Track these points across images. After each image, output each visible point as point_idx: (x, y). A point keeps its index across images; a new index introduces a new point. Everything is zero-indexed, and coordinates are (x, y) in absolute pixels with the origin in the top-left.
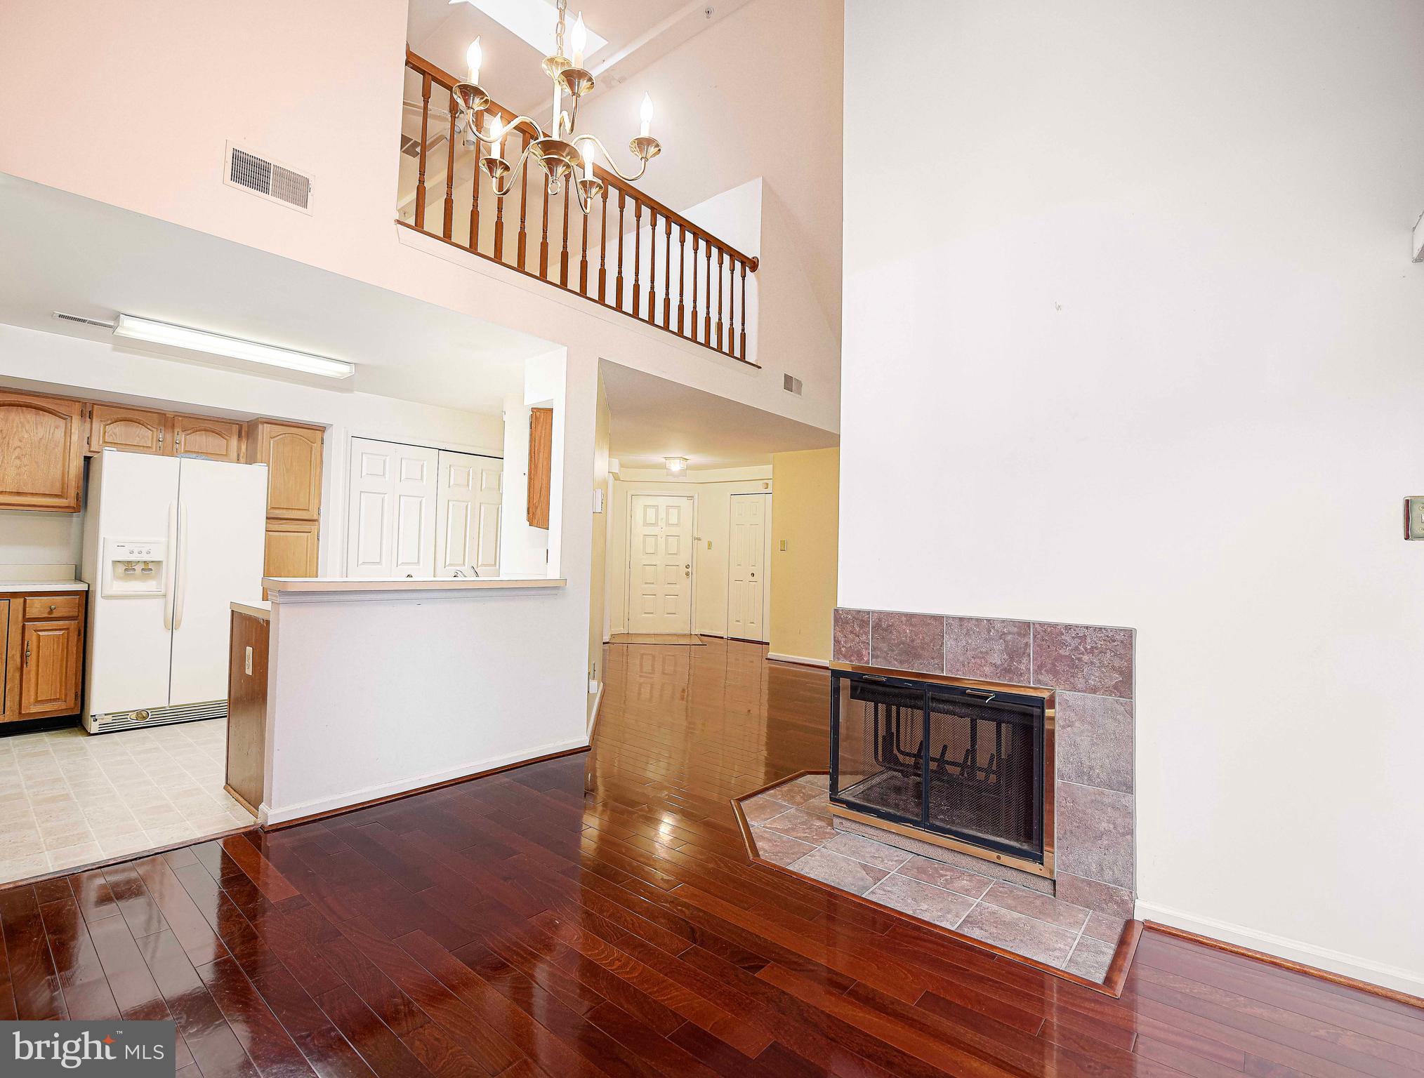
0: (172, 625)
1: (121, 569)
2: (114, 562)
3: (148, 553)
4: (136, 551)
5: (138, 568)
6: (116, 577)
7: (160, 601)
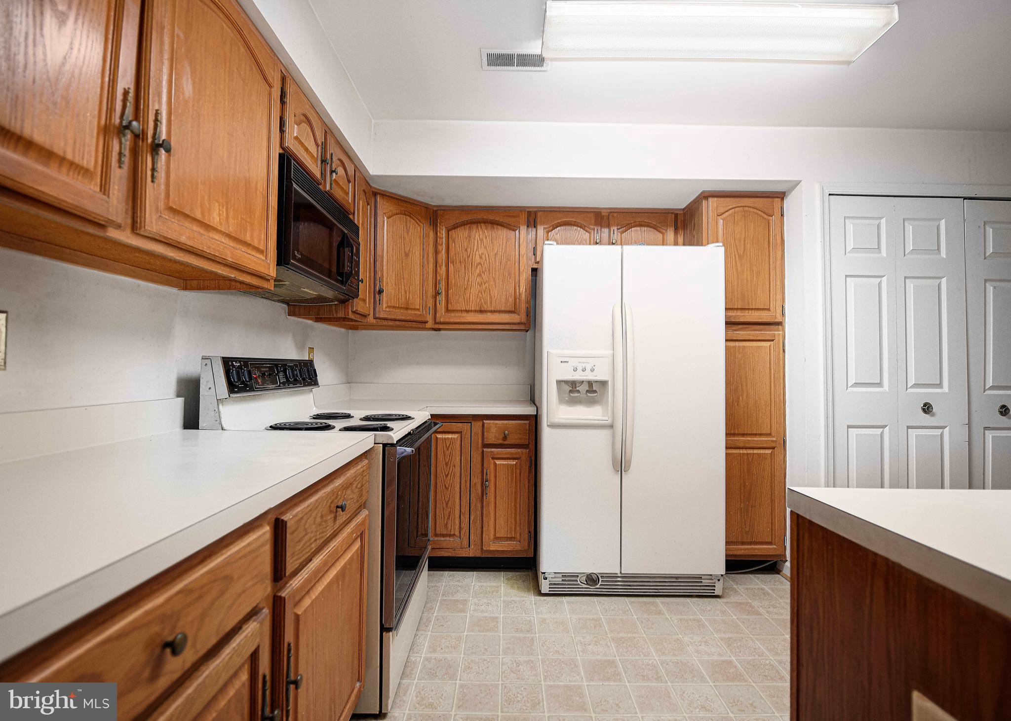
0: (621, 465)
1: (567, 388)
2: (559, 382)
3: (592, 370)
4: (580, 369)
5: (583, 388)
6: (561, 401)
7: (605, 434)
